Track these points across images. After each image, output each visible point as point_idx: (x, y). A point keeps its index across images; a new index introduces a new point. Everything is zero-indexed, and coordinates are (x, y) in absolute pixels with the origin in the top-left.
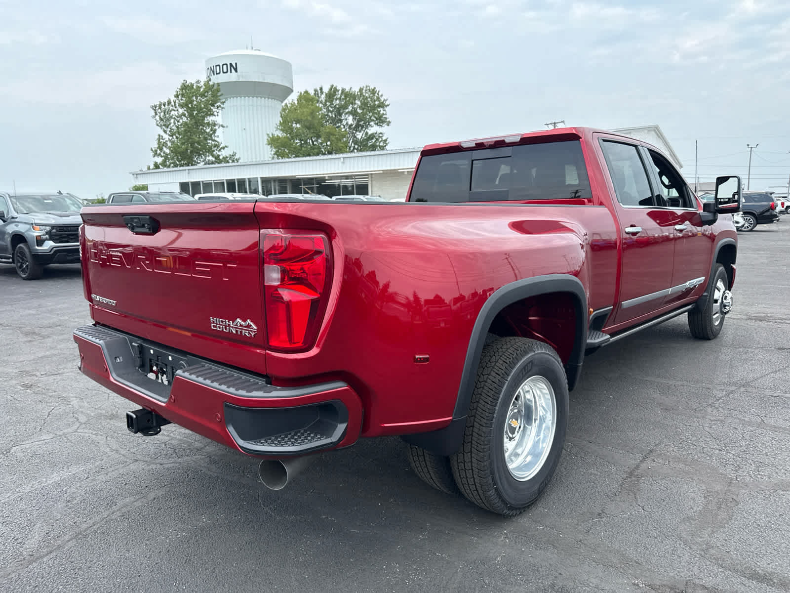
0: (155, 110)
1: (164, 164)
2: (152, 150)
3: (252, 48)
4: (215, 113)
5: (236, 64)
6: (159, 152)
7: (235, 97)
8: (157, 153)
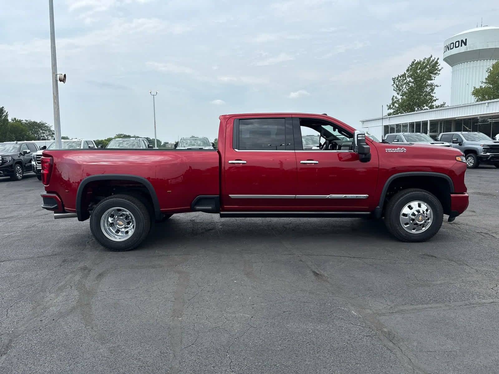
0: (394, 81)
1: (394, 113)
2: (387, 106)
3: (482, 25)
4: (433, 78)
5: (466, 40)
6: (392, 106)
7: (460, 63)
8: (390, 107)
